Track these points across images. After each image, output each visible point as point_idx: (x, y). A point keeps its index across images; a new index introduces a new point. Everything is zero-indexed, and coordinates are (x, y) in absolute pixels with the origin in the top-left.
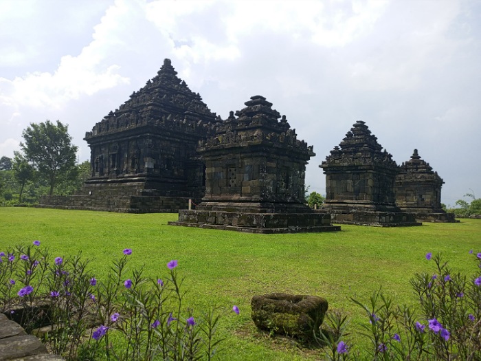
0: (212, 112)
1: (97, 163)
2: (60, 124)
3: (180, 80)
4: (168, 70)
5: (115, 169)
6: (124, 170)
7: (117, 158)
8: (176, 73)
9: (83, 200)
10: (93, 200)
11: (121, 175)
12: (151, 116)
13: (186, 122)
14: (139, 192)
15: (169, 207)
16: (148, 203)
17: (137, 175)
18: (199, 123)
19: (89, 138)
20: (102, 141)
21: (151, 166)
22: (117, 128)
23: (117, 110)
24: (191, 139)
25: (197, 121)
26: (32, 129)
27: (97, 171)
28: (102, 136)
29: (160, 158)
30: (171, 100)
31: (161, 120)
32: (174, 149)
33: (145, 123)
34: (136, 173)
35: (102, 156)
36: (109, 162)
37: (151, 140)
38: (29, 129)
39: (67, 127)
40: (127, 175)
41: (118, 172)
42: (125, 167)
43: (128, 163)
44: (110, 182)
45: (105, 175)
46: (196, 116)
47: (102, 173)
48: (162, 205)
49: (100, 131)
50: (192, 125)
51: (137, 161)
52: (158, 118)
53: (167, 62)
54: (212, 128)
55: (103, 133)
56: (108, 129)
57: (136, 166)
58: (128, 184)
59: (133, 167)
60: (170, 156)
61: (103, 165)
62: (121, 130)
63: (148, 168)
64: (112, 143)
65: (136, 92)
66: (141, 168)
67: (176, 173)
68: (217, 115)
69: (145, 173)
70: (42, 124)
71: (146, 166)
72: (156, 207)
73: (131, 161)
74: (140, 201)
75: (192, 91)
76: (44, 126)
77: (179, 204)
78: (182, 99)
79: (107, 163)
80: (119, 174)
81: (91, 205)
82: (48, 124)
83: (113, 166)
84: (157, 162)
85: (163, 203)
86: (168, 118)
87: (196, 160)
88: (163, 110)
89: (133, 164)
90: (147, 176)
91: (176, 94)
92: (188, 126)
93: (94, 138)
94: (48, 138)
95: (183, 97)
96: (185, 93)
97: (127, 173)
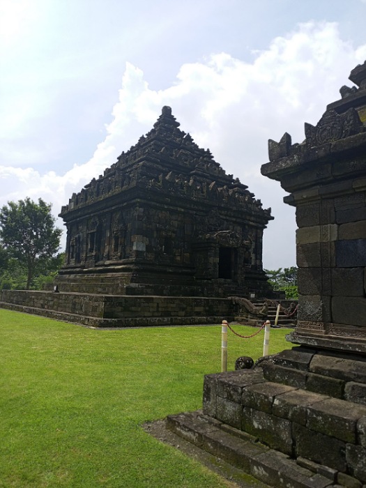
0: (227, 174)
1: (73, 246)
2: (42, 203)
3: (183, 133)
4: (167, 120)
5: (94, 254)
6: (105, 254)
7: (97, 239)
8: (178, 124)
9: (45, 300)
10: (55, 300)
11: (101, 262)
12: (142, 174)
13: (193, 183)
14: (122, 289)
15: (167, 314)
16: (133, 308)
17: (121, 261)
18: (211, 186)
19: (66, 214)
20: (80, 217)
21: (142, 248)
22: (97, 196)
23: (101, 176)
24: (201, 208)
25: (209, 184)
26: (9, 208)
27: (72, 257)
28: (79, 210)
29: (155, 235)
30: (172, 155)
31: (157, 180)
32: (176, 223)
33: (134, 184)
34: (120, 258)
35: (79, 237)
36: (87, 244)
37: (142, 210)
38: (5, 209)
39: (50, 206)
40: (108, 262)
41: (97, 258)
42: (107, 250)
43: (110, 244)
44: (86, 272)
45: (82, 263)
46: (206, 177)
47: (78, 260)
48: (158, 311)
49: (76, 203)
50: (202, 188)
51: (122, 242)
52: (151, 178)
53: (167, 111)
54: (230, 193)
55: (80, 205)
56: (86, 200)
57: (120, 248)
58: (109, 275)
59: (116, 250)
60: (170, 234)
61: (79, 249)
62: (102, 198)
63: (137, 251)
64: (90, 218)
65: (126, 152)
66: (128, 251)
67: (178, 258)
68: (234, 178)
69: (133, 259)
70: (21, 201)
71: (134, 248)
72: (146, 314)
73: (113, 242)
74: (120, 304)
75: (200, 147)
76: (23, 204)
77: (183, 309)
78: (186, 155)
79: (85, 246)
80: (98, 260)
81: (52, 307)
82: (28, 201)
83: (91, 250)
84: (150, 242)
85: (158, 307)
86: (167, 178)
87: (209, 239)
88: (160, 167)
89: (116, 246)
90: (135, 263)
91: (179, 150)
92: (196, 190)
93: (70, 213)
94: (27, 219)
95: (189, 152)
96: (191, 148)
97: (109, 260)
